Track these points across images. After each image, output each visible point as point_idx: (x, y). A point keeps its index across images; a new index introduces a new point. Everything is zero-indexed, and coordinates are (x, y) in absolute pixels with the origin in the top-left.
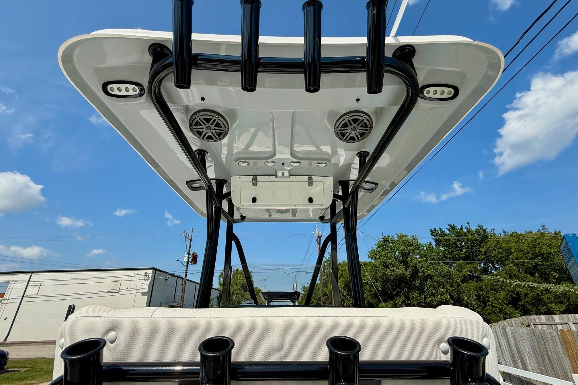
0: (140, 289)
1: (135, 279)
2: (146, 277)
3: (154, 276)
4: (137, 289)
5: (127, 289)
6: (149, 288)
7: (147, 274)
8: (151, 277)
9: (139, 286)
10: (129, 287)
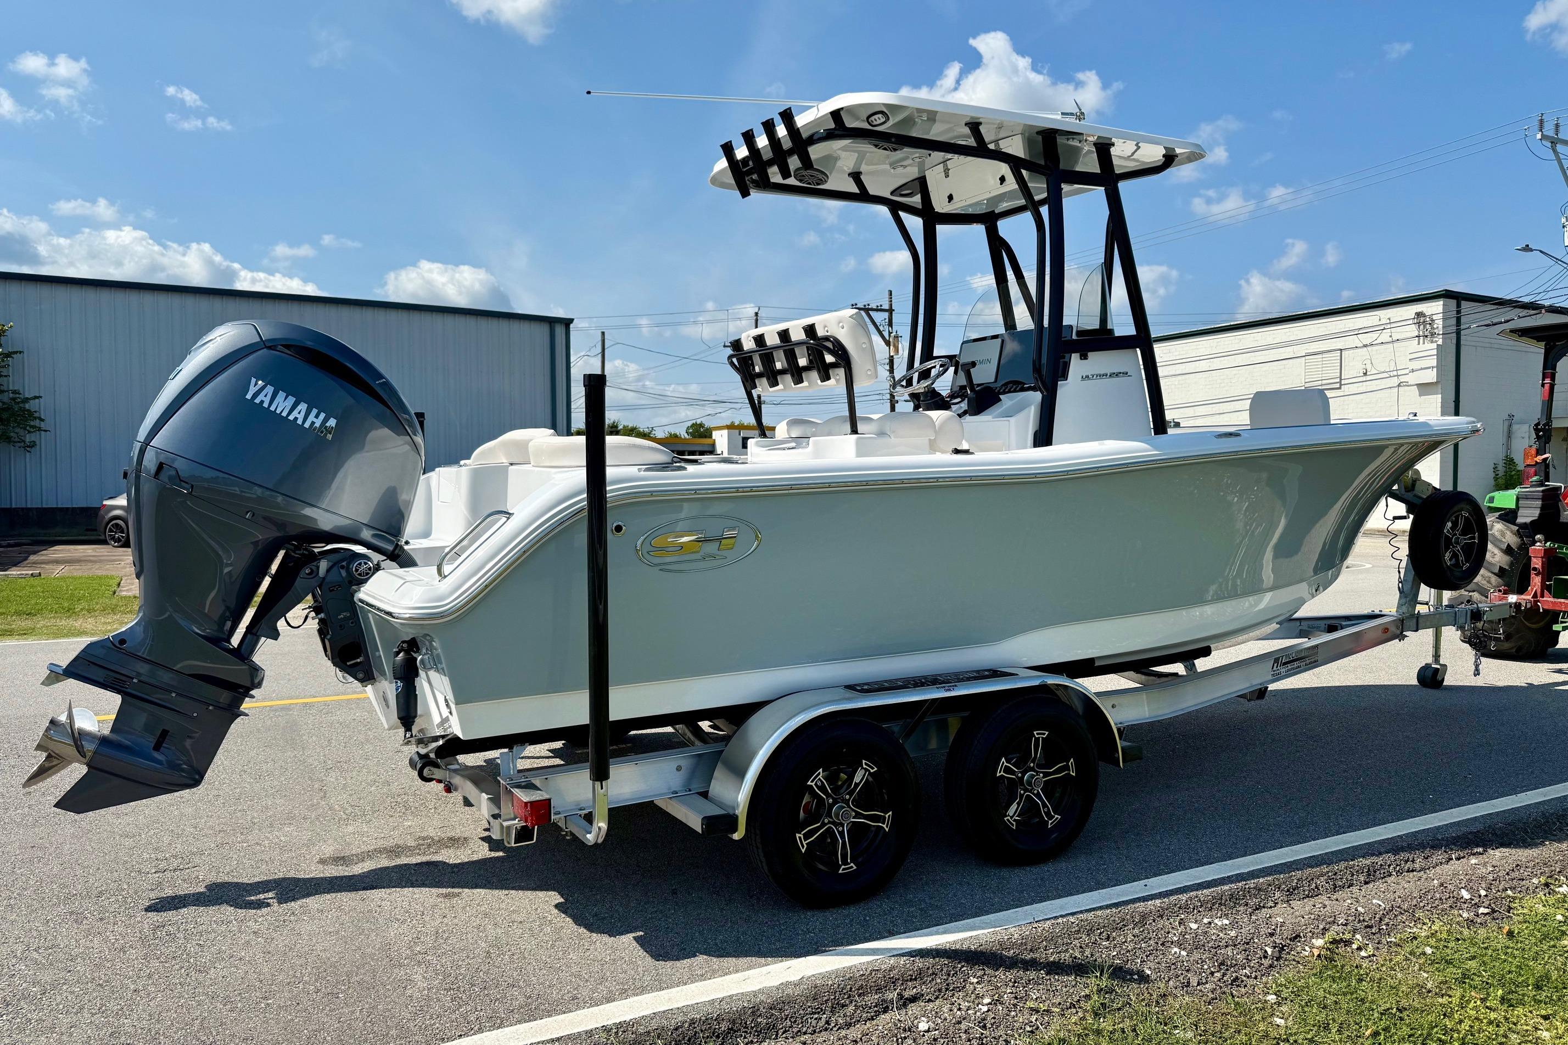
0: (1407, 371)
1: (1385, 337)
2: (1424, 327)
3: (1454, 321)
4: (1400, 372)
5: (1365, 374)
6: (1440, 367)
7: (1425, 316)
8: (1441, 326)
9: (1403, 362)
10: (1369, 367)
